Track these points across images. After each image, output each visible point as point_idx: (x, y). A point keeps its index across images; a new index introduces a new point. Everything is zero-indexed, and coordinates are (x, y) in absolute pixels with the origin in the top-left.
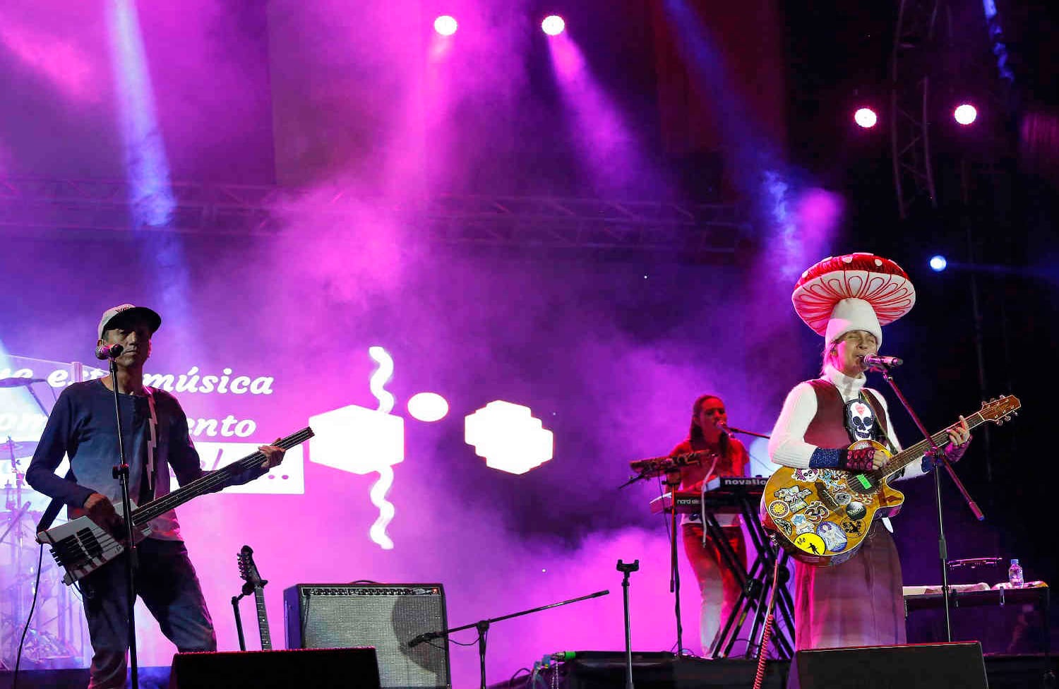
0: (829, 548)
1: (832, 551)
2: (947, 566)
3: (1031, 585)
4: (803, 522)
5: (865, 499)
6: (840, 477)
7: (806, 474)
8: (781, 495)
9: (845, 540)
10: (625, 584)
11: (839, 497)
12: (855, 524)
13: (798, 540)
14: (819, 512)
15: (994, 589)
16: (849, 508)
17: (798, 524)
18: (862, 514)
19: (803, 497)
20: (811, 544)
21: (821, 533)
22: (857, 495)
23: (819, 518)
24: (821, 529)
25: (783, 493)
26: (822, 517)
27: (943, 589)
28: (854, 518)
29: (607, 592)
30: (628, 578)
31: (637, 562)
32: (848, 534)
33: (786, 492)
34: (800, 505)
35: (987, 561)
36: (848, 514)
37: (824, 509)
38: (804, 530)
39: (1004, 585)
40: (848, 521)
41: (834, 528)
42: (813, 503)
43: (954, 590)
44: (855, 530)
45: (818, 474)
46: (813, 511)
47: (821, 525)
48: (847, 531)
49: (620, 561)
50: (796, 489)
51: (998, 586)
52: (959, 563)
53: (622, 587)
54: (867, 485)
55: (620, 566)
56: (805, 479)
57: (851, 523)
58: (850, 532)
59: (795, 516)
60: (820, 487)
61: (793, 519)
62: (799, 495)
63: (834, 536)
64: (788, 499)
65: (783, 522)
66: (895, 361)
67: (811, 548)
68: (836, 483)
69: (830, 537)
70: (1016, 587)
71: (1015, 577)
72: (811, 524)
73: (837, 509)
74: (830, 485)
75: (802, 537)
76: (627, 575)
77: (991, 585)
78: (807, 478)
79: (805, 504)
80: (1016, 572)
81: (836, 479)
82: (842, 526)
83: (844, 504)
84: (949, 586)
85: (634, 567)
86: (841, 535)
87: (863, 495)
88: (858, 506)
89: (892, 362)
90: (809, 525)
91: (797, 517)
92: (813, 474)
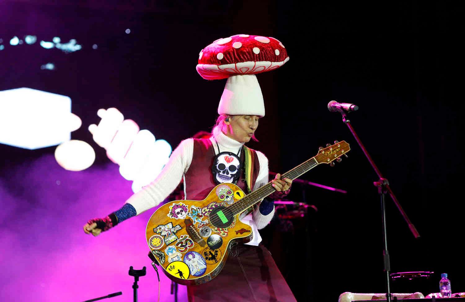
0: (193, 274)
1: (195, 275)
2: (390, 277)
3: (457, 296)
4: (174, 252)
5: (222, 232)
6: (204, 214)
7: (178, 213)
8: (158, 231)
9: (205, 267)
10: (135, 286)
11: (202, 231)
12: (213, 253)
13: (169, 267)
14: (186, 244)
15: (427, 298)
16: (209, 239)
17: (170, 254)
18: (220, 244)
19: (175, 231)
20: (179, 270)
21: (187, 261)
22: (216, 229)
23: (186, 248)
24: (187, 257)
25: (160, 229)
26: (188, 248)
27: (387, 296)
28: (212, 248)
29: (120, 293)
30: (138, 282)
31: (145, 268)
32: (208, 261)
33: (163, 228)
34: (173, 238)
35: (422, 274)
36: (208, 245)
37: (190, 241)
38: (175, 259)
39: (436, 295)
40: (208, 250)
41: (197, 256)
42: (182, 237)
43: (395, 298)
44: (213, 258)
45: (187, 213)
46: (182, 243)
47: (187, 254)
48: (207, 258)
49: (131, 268)
50: (170, 226)
51: (431, 295)
52: (399, 275)
53: (133, 289)
54: (225, 220)
55: (132, 272)
56: (177, 217)
57: (210, 252)
58: (209, 260)
59: (167, 248)
60: (188, 223)
61: (166, 251)
62: (172, 230)
63: (196, 263)
64: (163, 234)
65: (159, 253)
66: (353, 107)
67: (179, 274)
68: (200, 220)
69: (193, 264)
70: (445, 297)
71: (445, 288)
72: (180, 254)
73: (200, 241)
74: (196, 221)
75: (172, 265)
76: (137, 279)
77: (425, 294)
78: (179, 216)
79: (176, 238)
80: (445, 284)
81: (201, 216)
82: (204, 256)
83: (206, 237)
84: (392, 294)
85: (142, 272)
86: (202, 262)
87: (221, 229)
88: (216, 238)
89: (350, 107)
90: (178, 255)
91: (170, 249)
92: (184, 213)
